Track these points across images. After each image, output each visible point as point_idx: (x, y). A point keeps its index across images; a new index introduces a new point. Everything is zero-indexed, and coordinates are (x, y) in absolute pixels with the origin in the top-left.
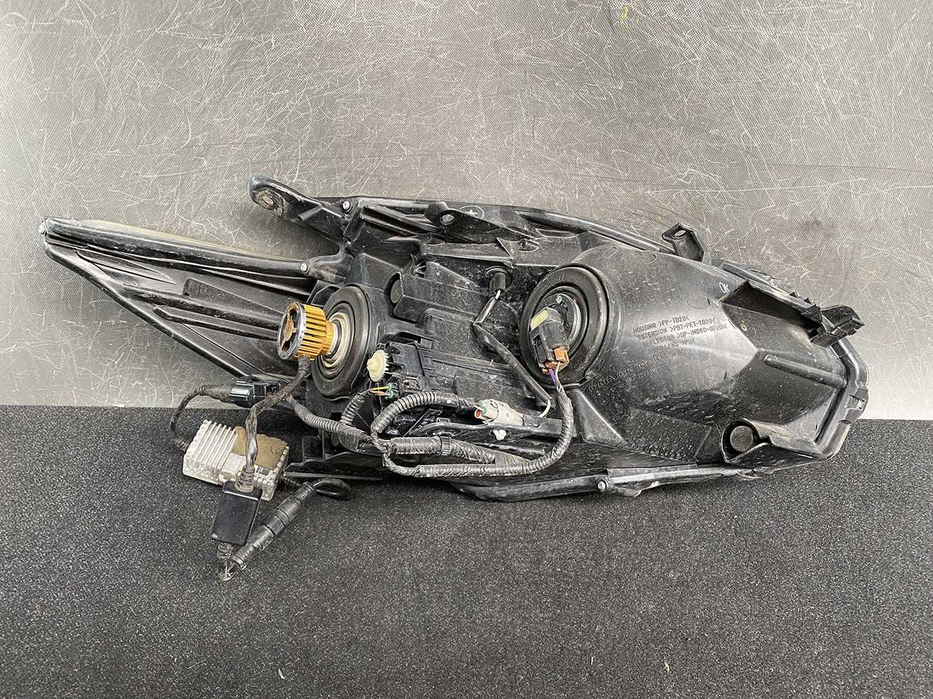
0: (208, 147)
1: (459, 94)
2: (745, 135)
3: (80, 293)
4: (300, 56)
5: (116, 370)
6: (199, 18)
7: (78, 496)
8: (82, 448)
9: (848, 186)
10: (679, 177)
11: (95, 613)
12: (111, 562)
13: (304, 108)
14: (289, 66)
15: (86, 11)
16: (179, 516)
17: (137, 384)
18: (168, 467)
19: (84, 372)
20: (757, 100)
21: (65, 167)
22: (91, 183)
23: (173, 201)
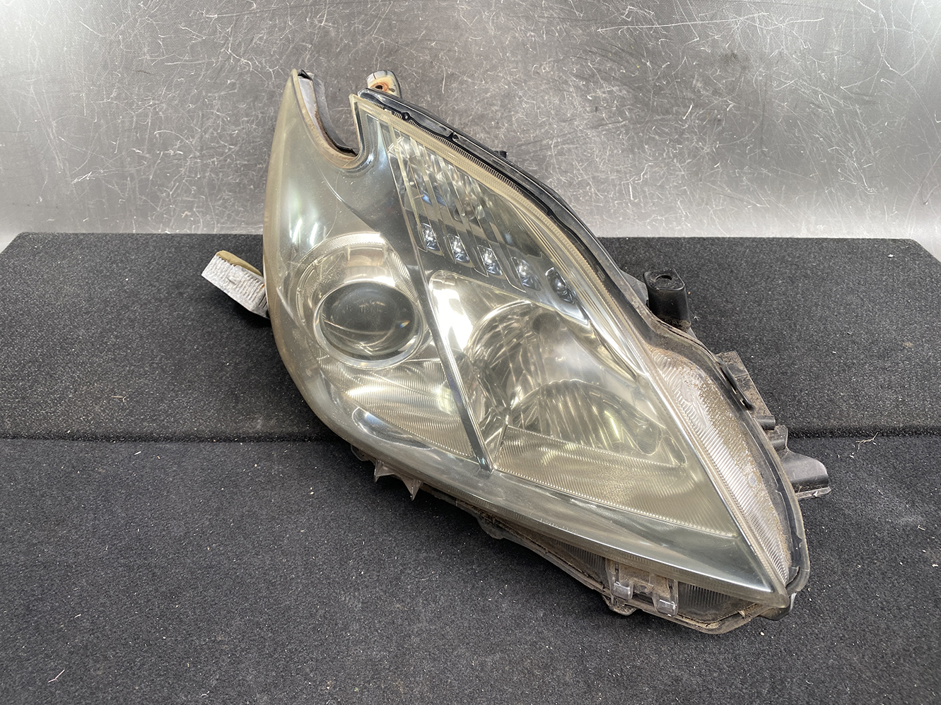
3: (148, 123)
5: (170, 200)
9: (753, 19)
10: (623, 14)
17: (186, 215)
19: (145, 201)
22: (166, 21)
23: (227, 39)
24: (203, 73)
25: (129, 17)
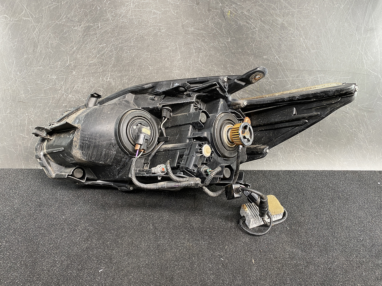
0: (75, 66)
1: (170, 45)
2: (277, 58)
3: (26, 123)
4: (110, 31)
6: (72, 17)
7: (22, 201)
8: (25, 183)
9: (317, 78)
11: (27, 244)
12: (34, 225)
13: (111, 51)
14: (106, 35)
15: (31, 15)
16: (62, 208)
18: (58, 190)
19: (27, 155)
20: (280, 45)
21: (22, 73)
22: (31, 80)
23: (62, 87)
24: (51, 102)
25: (12, 79)
